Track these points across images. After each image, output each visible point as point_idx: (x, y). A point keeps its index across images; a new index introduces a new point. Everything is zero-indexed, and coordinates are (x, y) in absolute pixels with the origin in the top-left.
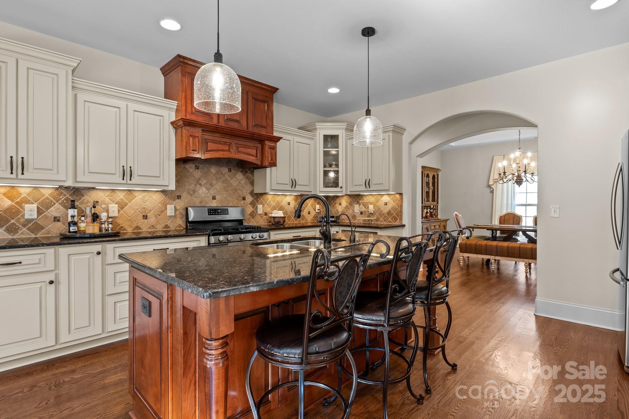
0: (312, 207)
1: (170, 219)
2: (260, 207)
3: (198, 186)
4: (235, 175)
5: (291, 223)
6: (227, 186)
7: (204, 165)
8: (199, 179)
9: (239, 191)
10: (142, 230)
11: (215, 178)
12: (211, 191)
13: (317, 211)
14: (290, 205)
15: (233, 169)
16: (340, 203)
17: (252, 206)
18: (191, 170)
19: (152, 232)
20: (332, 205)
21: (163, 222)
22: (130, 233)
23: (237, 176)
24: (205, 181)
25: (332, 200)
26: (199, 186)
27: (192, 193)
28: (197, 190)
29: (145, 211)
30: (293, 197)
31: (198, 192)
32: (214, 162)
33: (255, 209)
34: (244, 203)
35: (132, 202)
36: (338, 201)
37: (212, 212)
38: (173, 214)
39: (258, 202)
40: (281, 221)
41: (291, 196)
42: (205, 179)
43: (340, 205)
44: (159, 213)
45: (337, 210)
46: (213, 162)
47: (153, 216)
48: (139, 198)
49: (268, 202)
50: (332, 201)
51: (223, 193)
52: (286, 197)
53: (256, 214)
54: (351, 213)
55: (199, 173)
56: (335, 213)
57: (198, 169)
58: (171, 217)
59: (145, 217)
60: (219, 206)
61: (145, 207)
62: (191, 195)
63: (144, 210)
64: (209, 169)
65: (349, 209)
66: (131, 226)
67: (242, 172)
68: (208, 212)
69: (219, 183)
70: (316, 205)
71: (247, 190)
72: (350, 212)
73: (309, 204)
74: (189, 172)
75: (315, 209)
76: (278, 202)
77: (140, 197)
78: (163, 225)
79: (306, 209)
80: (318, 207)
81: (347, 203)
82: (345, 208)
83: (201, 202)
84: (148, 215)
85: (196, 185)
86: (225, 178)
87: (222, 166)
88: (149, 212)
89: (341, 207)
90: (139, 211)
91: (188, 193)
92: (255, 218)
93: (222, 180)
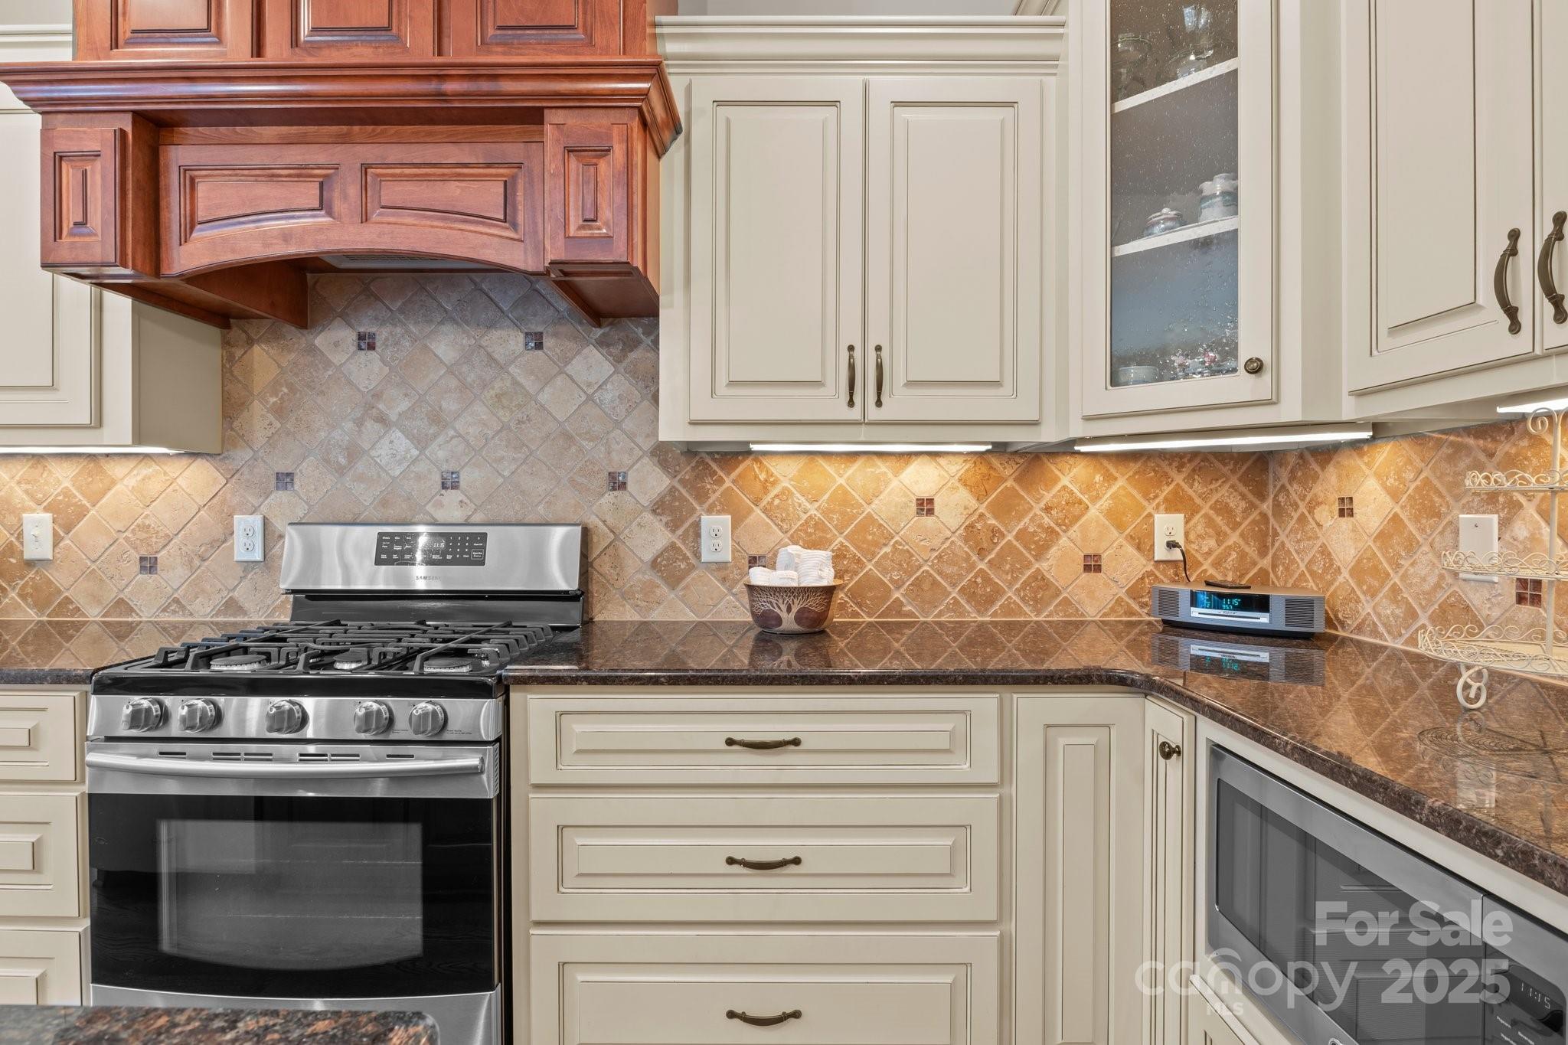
0: (1120, 527)
1: (245, 577)
2: (716, 526)
3: (370, 425)
4: (567, 361)
5: (939, 624)
6: (520, 422)
7: (399, 330)
8: (377, 396)
9: (588, 445)
10: (137, 614)
11: (453, 383)
12: (434, 446)
13: (1161, 553)
14: (930, 512)
15: (555, 335)
16: (1342, 500)
17: (664, 519)
18: (337, 358)
19: (174, 625)
20: (1296, 515)
21: (219, 586)
22: (96, 626)
23: (576, 367)
24: (404, 405)
25: (1292, 478)
26: (377, 426)
27: (343, 461)
28: (366, 446)
29: (146, 539)
30: (956, 468)
31: (373, 453)
32: (449, 308)
33: (684, 538)
34: (616, 507)
35: (101, 503)
36: (1330, 483)
37: (397, 548)
38: (258, 556)
39: (701, 496)
40: (784, 615)
41: (942, 461)
42: (406, 395)
43: (1342, 513)
44: (203, 549)
45: (1324, 551)
46: (446, 311)
47: (178, 560)
48: (127, 486)
49: (768, 498)
50: (1295, 489)
51: (501, 453)
52: (903, 469)
53: (693, 561)
54: (1433, 580)
55: (377, 365)
56: (1312, 573)
57: (371, 347)
58: (248, 566)
59: (149, 565)
60: (476, 518)
61: (147, 522)
62: (341, 471)
63: (145, 535)
64: (426, 346)
65: (1411, 546)
66: (96, 599)
67: (602, 343)
68: (379, 551)
69: (478, 408)
70: (1150, 515)
71: (631, 437)
72: (1422, 570)
73: (1093, 512)
74: (328, 364)
75: (1143, 542)
76: (843, 499)
77: (132, 482)
78: (219, 600)
79: (1064, 541)
80: (1168, 525)
81: (1394, 495)
82: (1382, 537)
83: (384, 503)
84: (158, 556)
85: (359, 423)
86: (508, 383)
87: (492, 325)
88: (163, 542)
89: (1354, 530)
90: (127, 539)
91: (327, 461)
92: (686, 587)
93: (492, 392)
